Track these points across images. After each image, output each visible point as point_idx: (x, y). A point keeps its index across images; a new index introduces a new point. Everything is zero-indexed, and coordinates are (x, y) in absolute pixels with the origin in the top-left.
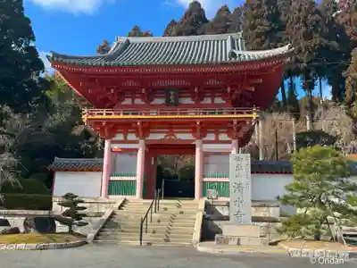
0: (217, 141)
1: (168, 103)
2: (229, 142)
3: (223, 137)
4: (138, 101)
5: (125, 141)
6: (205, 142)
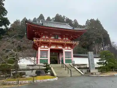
0: (68, 49)
3: (69, 48)
4: (47, 37)
5: (44, 48)
6: (65, 49)
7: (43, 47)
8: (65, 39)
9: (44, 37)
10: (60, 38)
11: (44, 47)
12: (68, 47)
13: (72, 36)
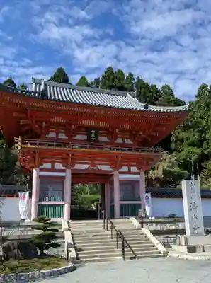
0: (129, 172)
1: (89, 140)
2: (138, 173)
3: (134, 169)
4: (62, 136)
5: (53, 170)
6: (121, 173)
7: (47, 165)
8: (119, 141)
9: (52, 135)
10: (103, 139)
11: (53, 166)
12: (129, 166)
13: (144, 132)
